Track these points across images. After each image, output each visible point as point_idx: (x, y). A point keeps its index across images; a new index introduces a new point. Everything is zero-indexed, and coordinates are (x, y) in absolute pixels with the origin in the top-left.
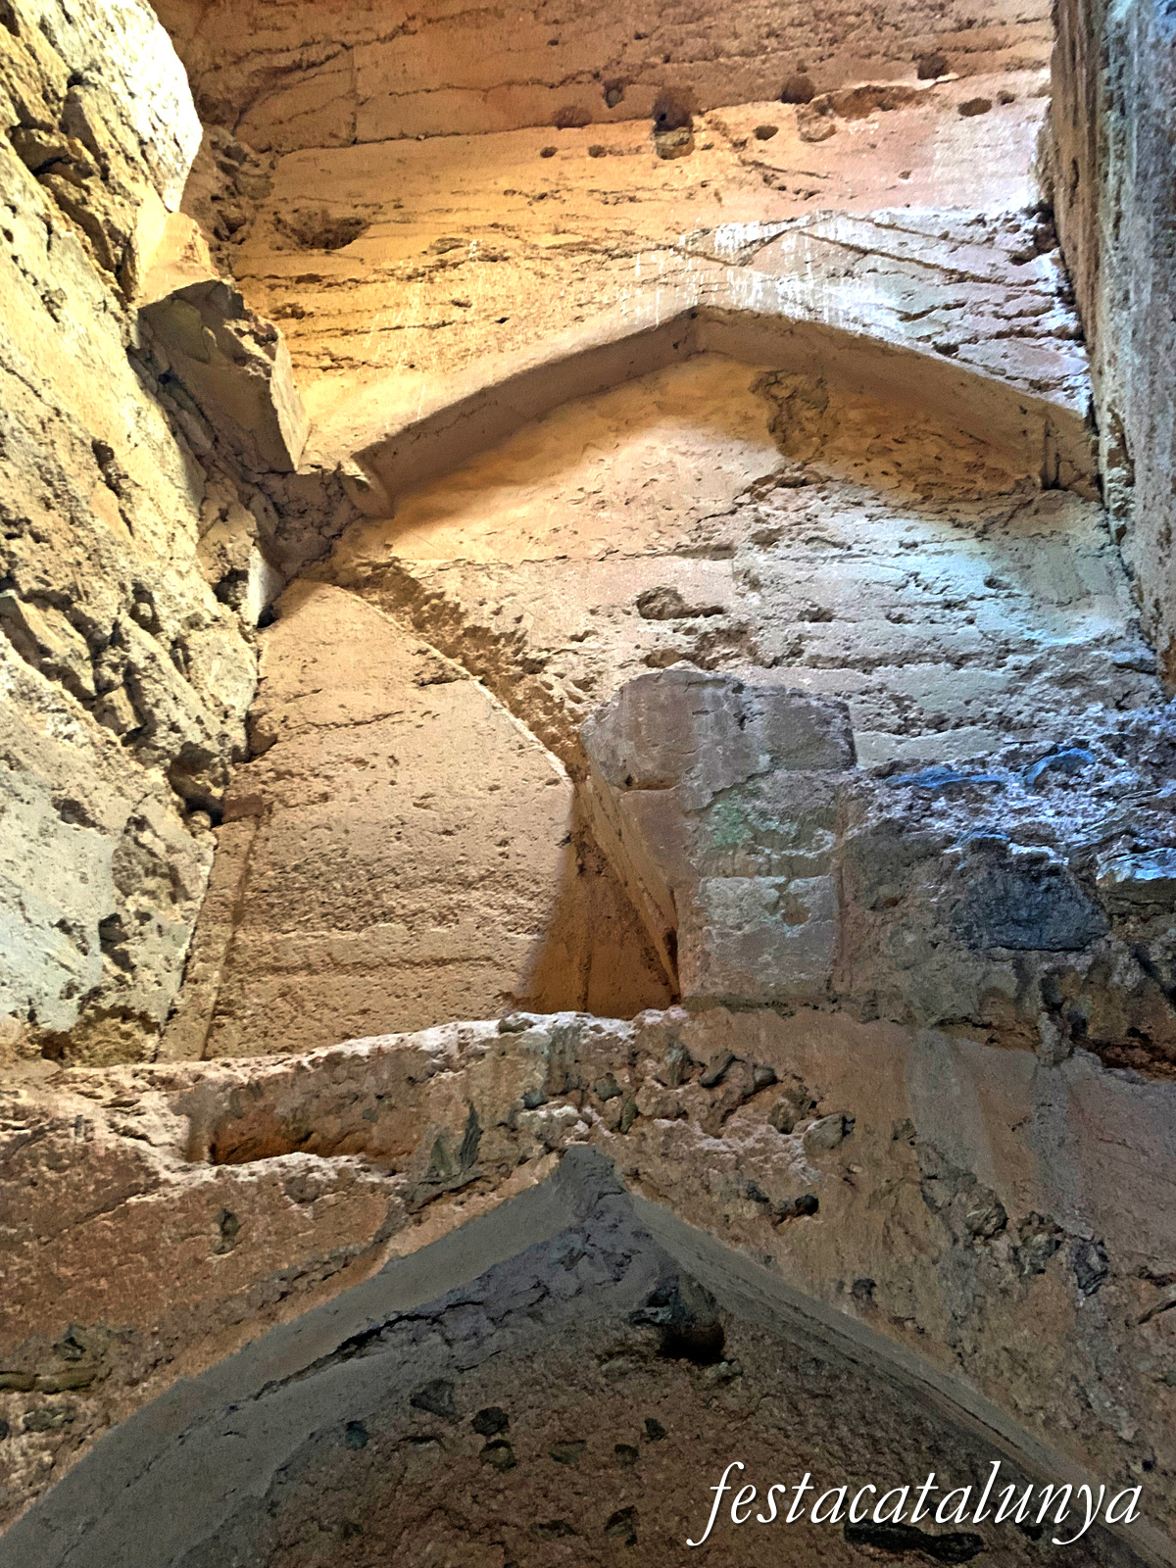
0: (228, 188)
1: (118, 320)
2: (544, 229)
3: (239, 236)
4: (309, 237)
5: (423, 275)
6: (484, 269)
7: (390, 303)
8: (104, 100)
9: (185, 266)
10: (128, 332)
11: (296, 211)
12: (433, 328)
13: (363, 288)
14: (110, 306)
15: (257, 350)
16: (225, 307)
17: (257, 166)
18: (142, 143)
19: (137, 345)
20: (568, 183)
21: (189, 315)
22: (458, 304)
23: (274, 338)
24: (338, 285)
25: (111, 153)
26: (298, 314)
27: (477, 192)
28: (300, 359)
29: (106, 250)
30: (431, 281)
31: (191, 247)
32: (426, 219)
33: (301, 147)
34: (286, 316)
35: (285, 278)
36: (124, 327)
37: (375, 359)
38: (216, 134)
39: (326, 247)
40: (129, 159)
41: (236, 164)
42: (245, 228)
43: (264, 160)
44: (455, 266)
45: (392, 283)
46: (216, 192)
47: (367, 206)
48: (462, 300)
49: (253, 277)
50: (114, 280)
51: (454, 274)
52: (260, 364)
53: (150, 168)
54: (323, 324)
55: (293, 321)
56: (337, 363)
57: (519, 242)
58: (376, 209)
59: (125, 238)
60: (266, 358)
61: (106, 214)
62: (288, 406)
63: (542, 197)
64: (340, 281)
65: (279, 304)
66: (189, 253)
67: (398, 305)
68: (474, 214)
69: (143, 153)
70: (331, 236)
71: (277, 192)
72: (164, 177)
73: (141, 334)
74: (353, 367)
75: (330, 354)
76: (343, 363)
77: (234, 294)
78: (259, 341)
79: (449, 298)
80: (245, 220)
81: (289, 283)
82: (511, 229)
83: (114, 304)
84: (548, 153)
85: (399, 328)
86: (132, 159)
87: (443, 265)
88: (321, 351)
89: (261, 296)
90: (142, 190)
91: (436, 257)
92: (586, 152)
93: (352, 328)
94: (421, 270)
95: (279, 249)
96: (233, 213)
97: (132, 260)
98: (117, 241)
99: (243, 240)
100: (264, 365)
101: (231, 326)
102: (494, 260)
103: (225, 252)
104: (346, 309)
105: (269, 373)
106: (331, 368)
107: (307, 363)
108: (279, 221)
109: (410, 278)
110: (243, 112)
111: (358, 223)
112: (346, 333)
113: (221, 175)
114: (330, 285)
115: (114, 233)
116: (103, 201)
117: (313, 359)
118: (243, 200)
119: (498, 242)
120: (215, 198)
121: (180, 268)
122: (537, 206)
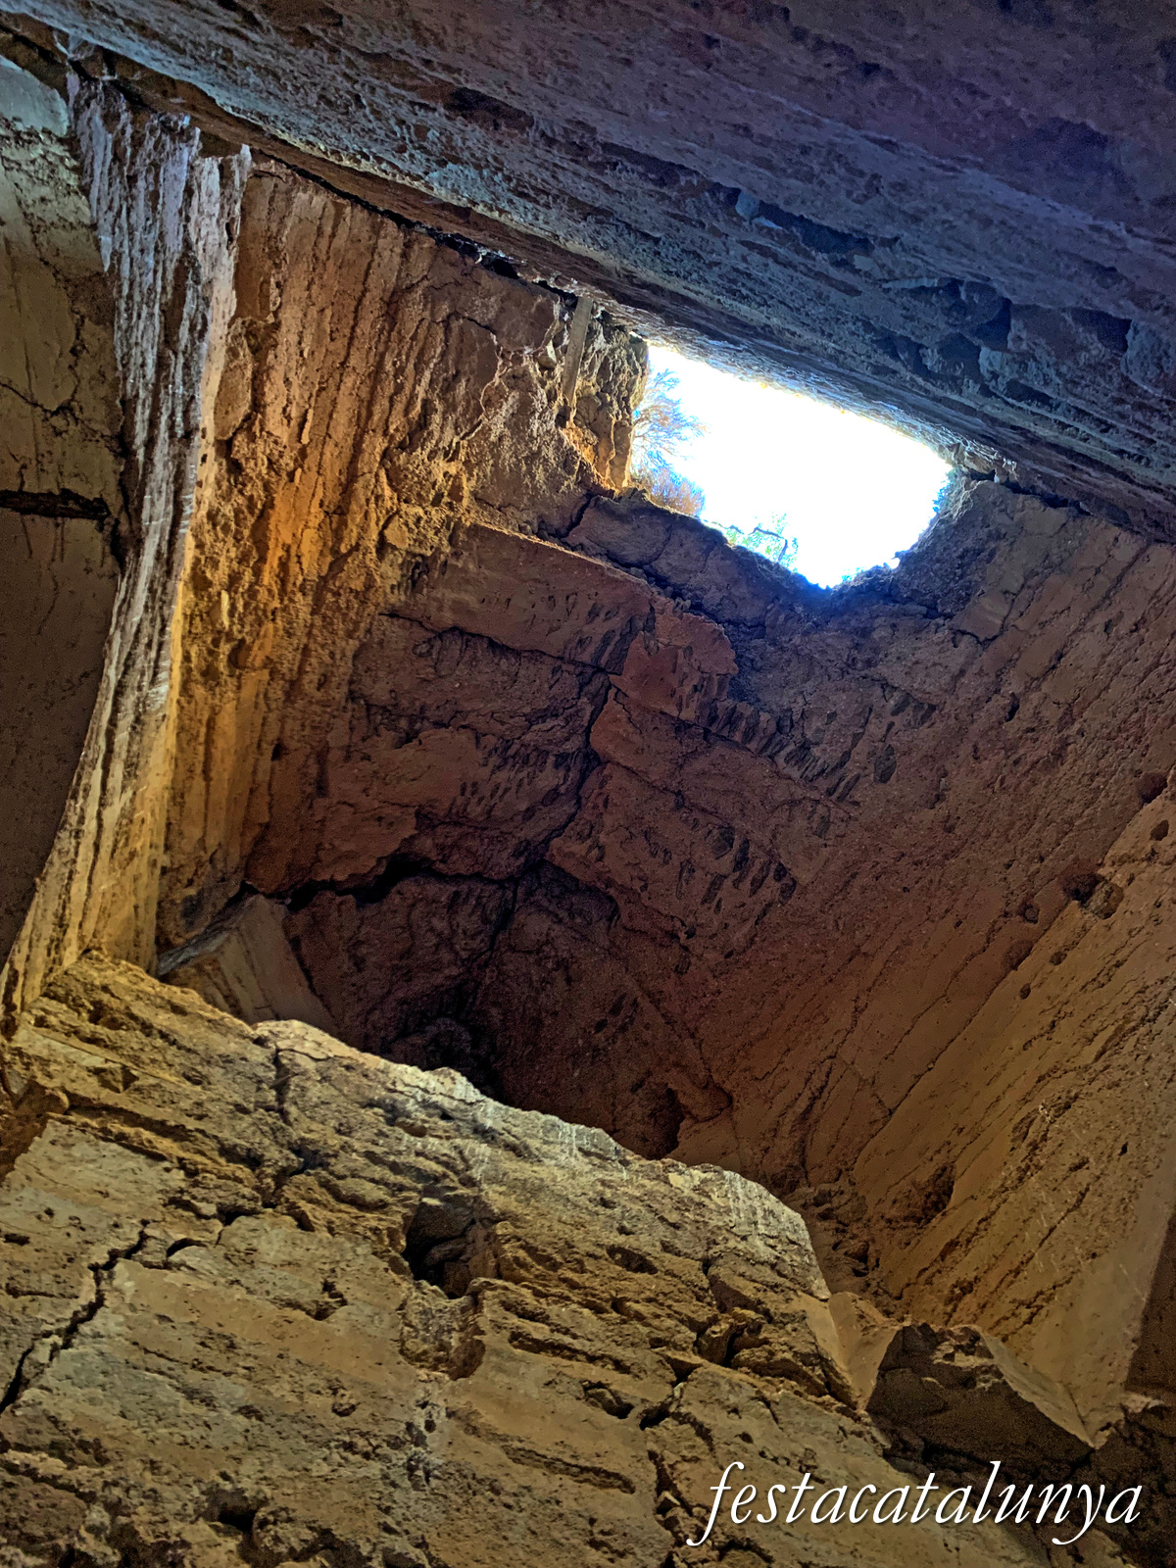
0: (837, 1230)
1: (860, 1434)
2: (1078, 1047)
3: (872, 1261)
4: (919, 1213)
5: (1028, 1167)
6: (1067, 1121)
7: (1027, 1215)
8: (731, 1260)
9: (869, 1337)
10: (874, 1440)
11: (894, 1202)
12: (1076, 1207)
13: (996, 1221)
14: (846, 1428)
15: (974, 1361)
16: (921, 1344)
17: (842, 1193)
18: (773, 1266)
19: (888, 1446)
20: (1061, 999)
21: (903, 1378)
22: (1077, 1167)
23: (976, 1338)
24: (975, 1234)
25: (760, 1295)
26: (967, 1288)
27: (1004, 1067)
28: (1002, 1329)
29: (810, 1378)
30: (1039, 1168)
31: (862, 1317)
32: (987, 1121)
33: (860, 1150)
34: (959, 1298)
35: (932, 1265)
36: (868, 1437)
37: (1059, 1275)
38: (800, 1197)
39: (938, 1211)
40: (774, 1287)
41: (828, 1205)
42: (872, 1248)
43: (843, 1183)
44: (1044, 1138)
45: (1012, 1196)
46: (833, 1240)
47: (939, 1152)
48: (1077, 1161)
49: (908, 1285)
50: (832, 1400)
51: (1048, 1147)
52: (986, 1372)
53: (791, 1280)
54: (993, 1280)
55: (968, 1297)
56: (1034, 1307)
57: (1072, 1074)
58: (947, 1148)
59: (814, 1355)
60: (985, 1361)
61: (791, 1348)
62: (1036, 1389)
63: (1053, 1025)
64: (973, 1230)
65: (946, 1292)
66: (863, 1322)
67: (1033, 1210)
68: (1017, 1085)
69: (780, 1274)
70: (934, 1198)
71: (871, 1200)
72: (804, 1277)
73: (883, 1430)
74: (1049, 1299)
75: (1022, 1303)
76: (1038, 1302)
77: (919, 1328)
78: (969, 1351)
79: (1064, 1170)
80: (867, 1242)
81: (937, 1266)
82: (1055, 1069)
83: (847, 1423)
84: (1025, 993)
85: (1051, 1230)
86: (777, 1286)
87: (1034, 1146)
88: (1013, 1306)
89: (928, 1297)
90: (799, 1303)
91: (1024, 1145)
92: (1049, 967)
93: (1017, 1263)
94: (1023, 1166)
95: (908, 1244)
96: (855, 1245)
97: (832, 1369)
98: (811, 1364)
99: (878, 1260)
100: (988, 1370)
101: (938, 1358)
102: (1068, 1106)
103: (874, 1283)
104: (999, 1251)
105: (999, 1375)
106: (1033, 1315)
107: (1012, 1328)
108: (889, 1221)
109: (1021, 1180)
110: (803, 1163)
111: (944, 1169)
112: (1017, 1272)
113: (826, 1224)
114: (969, 1241)
115: (805, 1358)
116: (782, 1340)
117: (1012, 1320)
118: (854, 1229)
119: (1056, 1089)
120: (835, 1247)
121: (868, 1343)
122: (1055, 1037)
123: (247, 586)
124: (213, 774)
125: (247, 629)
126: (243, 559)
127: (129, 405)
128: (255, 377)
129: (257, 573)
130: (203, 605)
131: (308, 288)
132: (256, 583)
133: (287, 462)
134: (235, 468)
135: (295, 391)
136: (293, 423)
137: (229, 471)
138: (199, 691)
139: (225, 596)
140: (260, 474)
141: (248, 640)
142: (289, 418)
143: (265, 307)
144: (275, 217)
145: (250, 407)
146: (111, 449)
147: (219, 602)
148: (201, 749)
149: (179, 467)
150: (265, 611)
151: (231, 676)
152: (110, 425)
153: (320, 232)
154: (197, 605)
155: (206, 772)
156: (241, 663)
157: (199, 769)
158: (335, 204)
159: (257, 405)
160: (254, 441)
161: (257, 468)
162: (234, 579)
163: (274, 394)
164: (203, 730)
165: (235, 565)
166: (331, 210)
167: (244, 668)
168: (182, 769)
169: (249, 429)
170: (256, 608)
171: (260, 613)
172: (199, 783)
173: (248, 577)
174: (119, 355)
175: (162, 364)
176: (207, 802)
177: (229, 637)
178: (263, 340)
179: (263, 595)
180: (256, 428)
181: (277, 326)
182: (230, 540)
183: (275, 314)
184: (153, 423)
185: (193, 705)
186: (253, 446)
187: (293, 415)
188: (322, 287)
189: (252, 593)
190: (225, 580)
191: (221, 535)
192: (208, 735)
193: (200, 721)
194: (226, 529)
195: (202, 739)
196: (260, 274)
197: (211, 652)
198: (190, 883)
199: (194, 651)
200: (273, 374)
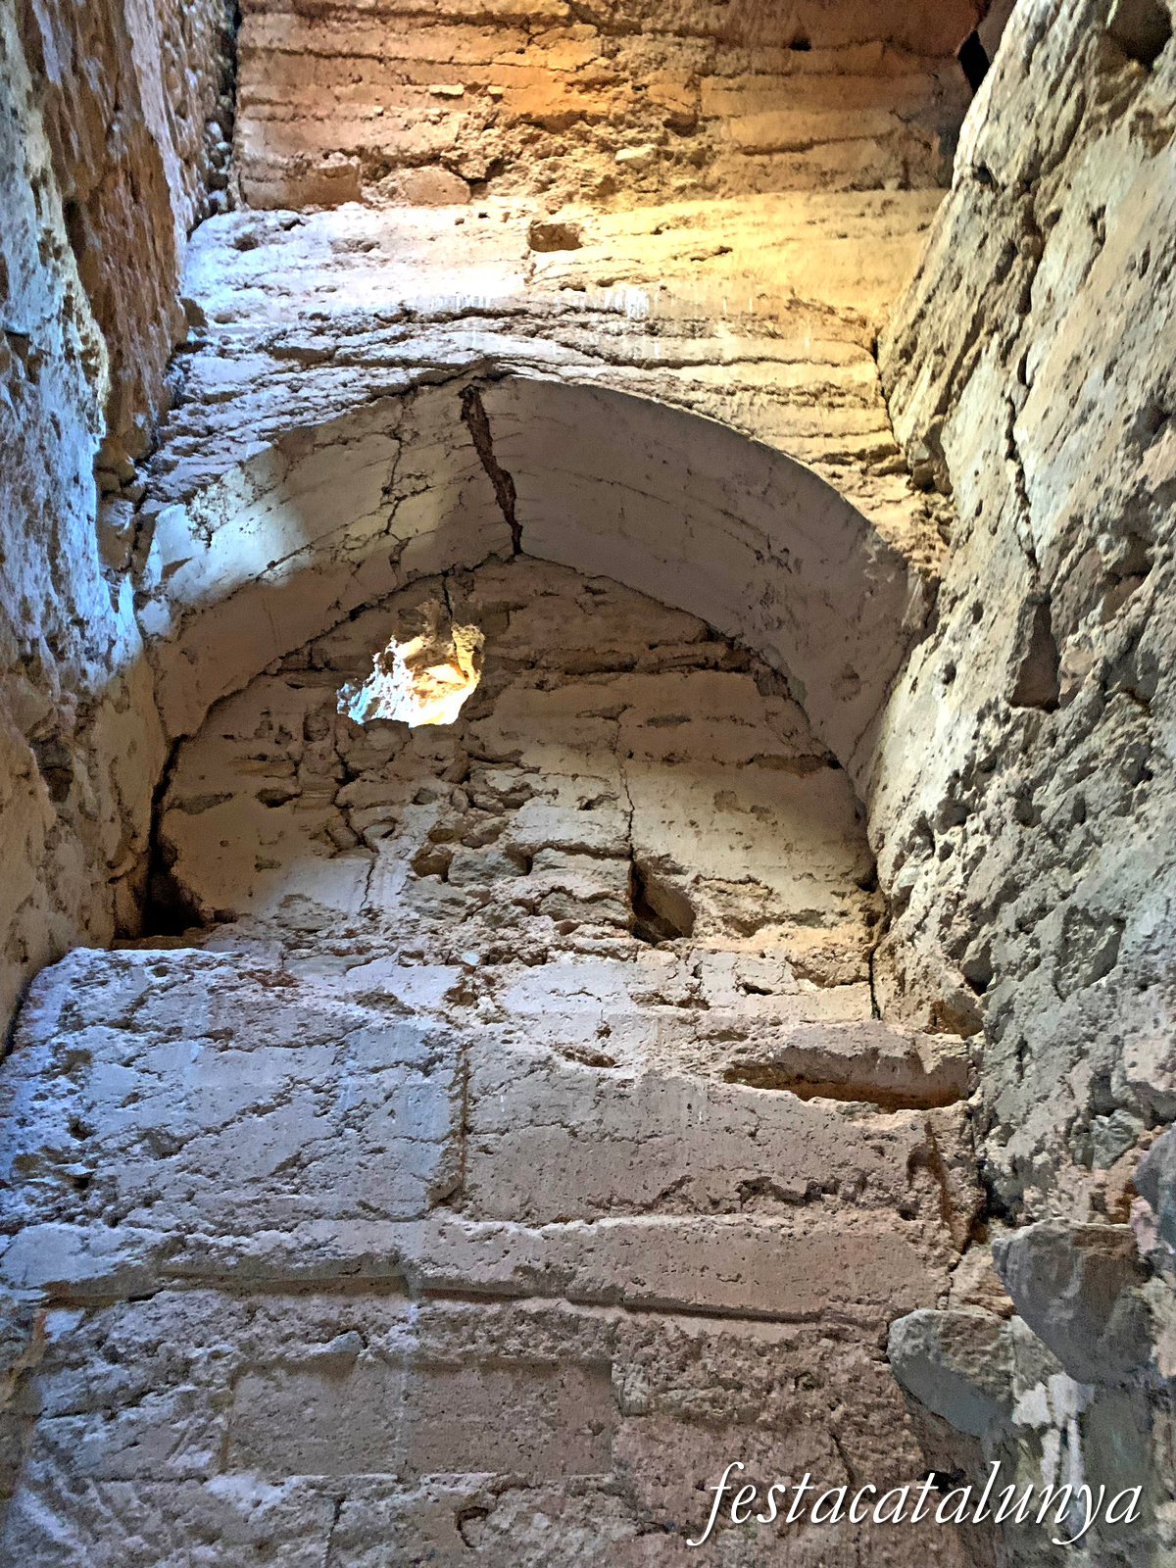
123: (610, 129)
124: (805, 139)
125: (654, 120)
126: (584, 138)
127: (375, 394)
128: (411, 165)
129: (596, 120)
130: (629, 179)
131: (321, 120)
132: (606, 118)
133: (483, 106)
134: (497, 167)
135: (415, 113)
136: (445, 110)
137: (500, 174)
138: (715, 171)
139: (621, 155)
140: (499, 136)
141: (666, 116)
142: (442, 115)
143: (346, 170)
144: (271, 174)
145: (437, 164)
146: (413, 400)
147: (626, 161)
148: (777, 158)
149: (431, 321)
150: (636, 101)
151: (704, 130)
152: (392, 406)
153: (271, 118)
154: (630, 187)
155: (803, 148)
156: (690, 121)
157: (798, 157)
158: (244, 106)
159: (433, 158)
160: (467, 155)
161: (493, 142)
162: (606, 147)
163: (420, 140)
164: (757, 159)
165: (591, 147)
166: (250, 110)
167: (696, 118)
168: (795, 180)
169: (456, 163)
170: (633, 113)
171: (638, 106)
172: (815, 155)
173: (601, 131)
174: (334, 415)
175: (346, 362)
176: (835, 141)
177: (663, 141)
178: (376, 161)
179: (619, 108)
180: (453, 155)
181: (361, 151)
182: (565, 160)
183: (349, 154)
184: (390, 363)
185: (727, 177)
186: (471, 157)
187: (438, 111)
188: (316, 103)
189: (617, 122)
190: (605, 156)
191: (560, 173)
192: (762, 152)
193: (746, 165)
194: (553, 168)
195: (765, 159)
196: (321, 180)
197: (678, 161)
198: (927, 146)
199: (676, 182)
200: (404, 146)
